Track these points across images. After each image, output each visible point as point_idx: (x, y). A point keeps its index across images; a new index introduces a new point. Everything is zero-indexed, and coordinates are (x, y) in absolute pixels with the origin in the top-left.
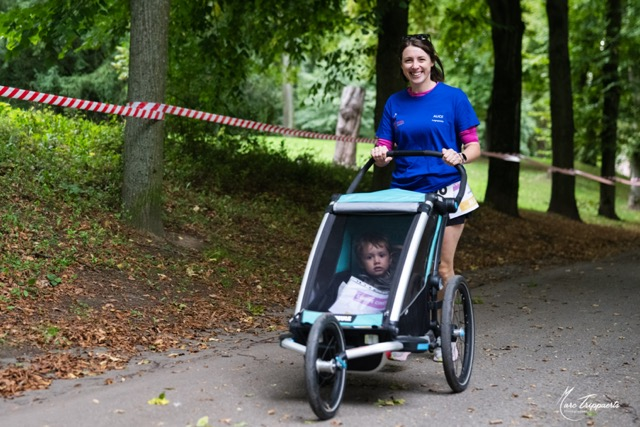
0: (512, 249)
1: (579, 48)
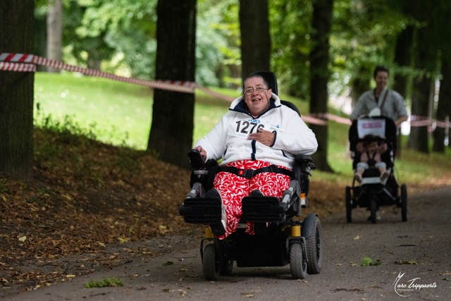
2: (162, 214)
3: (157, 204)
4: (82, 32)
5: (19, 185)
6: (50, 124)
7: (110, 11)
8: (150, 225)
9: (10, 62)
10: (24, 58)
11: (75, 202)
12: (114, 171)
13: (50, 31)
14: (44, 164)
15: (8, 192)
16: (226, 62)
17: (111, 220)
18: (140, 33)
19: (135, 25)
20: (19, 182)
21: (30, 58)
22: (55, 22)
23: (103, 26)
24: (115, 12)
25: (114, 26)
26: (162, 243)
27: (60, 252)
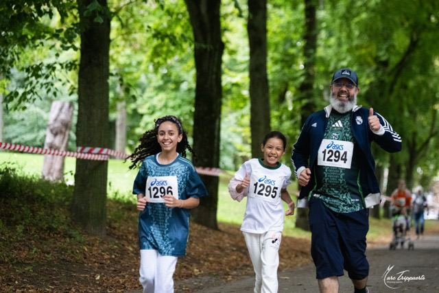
0: (209, 261)
1: (278, 67)
2: (195, 260)
3: (193, 254)
4: (139, 131)
5: (96, 240)
6: (118, 197)
8: (187, 269)
9: (92, 154)
10: (101, 151)
11: (135, 252)
13: (118, 130)
14: (117, 225)
15: (89, 245)
16: (240, 154)
20: (96, 238)
21: (105, 151)
22: (121, 125)
26: (196, 282)
27: (125, 287)
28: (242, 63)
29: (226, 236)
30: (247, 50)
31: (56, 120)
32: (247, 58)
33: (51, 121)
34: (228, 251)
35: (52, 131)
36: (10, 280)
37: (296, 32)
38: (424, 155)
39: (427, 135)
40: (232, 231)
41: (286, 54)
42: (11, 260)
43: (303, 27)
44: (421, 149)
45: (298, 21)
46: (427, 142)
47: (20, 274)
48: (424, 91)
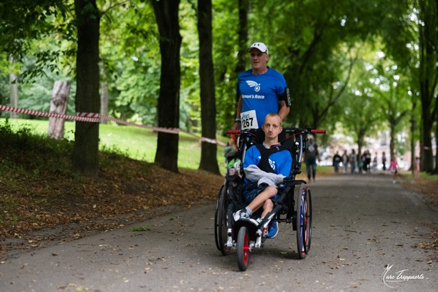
1: (219, 55)
2: (164, 194)
3: (161, 190)
4: (118, 103)
5: (92, 180)
6: (105, 149)
7: (133, 93)
8: (158, 200)
9: (87, 117)
10: (94, 115)
11: (120, 188)
12: (139, 173)
13: (102, 103)
14: (103, 169)
15: (86, 183)
16: (192, 119)
17: (138, 197)
18: (148, 104)
19: (146, 100)
20: (91, 178)
21: (96, 115)
22: (104, 98)
23: (129, 100)
24: (135, 93)
25: (135, 100)
26: (165, 209)
27: (114, 213)
28: (193, 52)
29: (184, 177)
30: (197, 42)
31: (57, 94)
32: (198, 48)
33: (54, 96)
34: (187, 188)
35: (54, 103)
36: (31, 208)
37: (232, 29)
38: (324, 119)
39: (326, 105)
40: (188, 173)
41: (225, 46)
42: (31, 194)
43: (238, 25)
44: (322, 114)
45: (234, 21)
46: (327, 109)
47: (38, 204)
48: (325, 73)
